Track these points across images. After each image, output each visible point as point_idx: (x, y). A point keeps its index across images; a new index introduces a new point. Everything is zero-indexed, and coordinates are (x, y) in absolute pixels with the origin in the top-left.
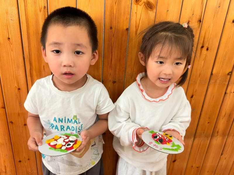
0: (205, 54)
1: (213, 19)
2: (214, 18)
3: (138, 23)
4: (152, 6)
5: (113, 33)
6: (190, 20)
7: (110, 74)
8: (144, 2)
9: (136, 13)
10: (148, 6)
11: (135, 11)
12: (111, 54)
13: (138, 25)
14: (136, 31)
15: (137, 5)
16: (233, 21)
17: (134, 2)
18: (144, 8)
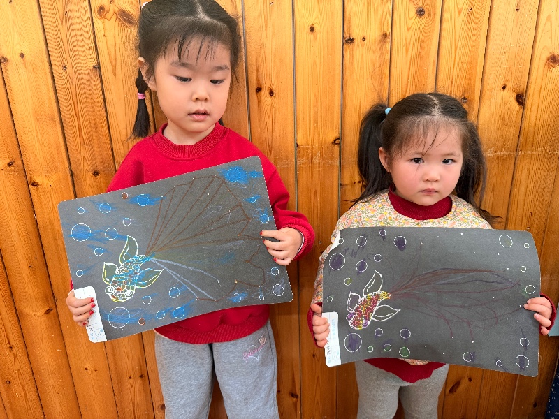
0: (268, 103)
2: (266, 27)
3: (113, 53)
4: (131, 18)
5: (71, 76)
7: (84, 157)
8: (115, 13)
9: (104, 35)
10: (125, 20)
11: (102, 32)
12: (76, 118)
13: (113, 57)
14: (113, 70)
15: (102, 20)
16: (312, 29)
17: (95, 15)
18: (117, 25)
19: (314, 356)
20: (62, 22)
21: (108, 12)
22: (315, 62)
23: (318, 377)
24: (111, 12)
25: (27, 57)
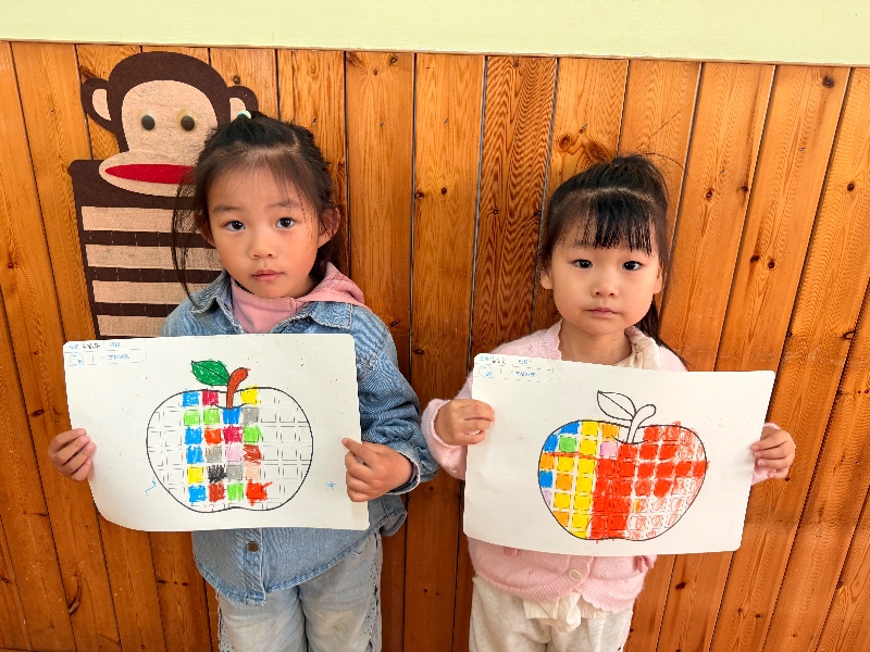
0: (763, 277)
1: (785, 183)
2: (787, 180)
4: (604, 155)
5: (502, 223)
6: (714, 187)
8: (582, 145)
9: (561, 172)
12: (493, 277)
15: (563, 154)
16: (851, 187)
17: (556, 146)
18: (581, 159)
19: (740, 610)
20: (508, 152)
21: (573, 144)
22: (844, 229)
23: (738, 640)
24: (578, 143)
25: (449, 192)
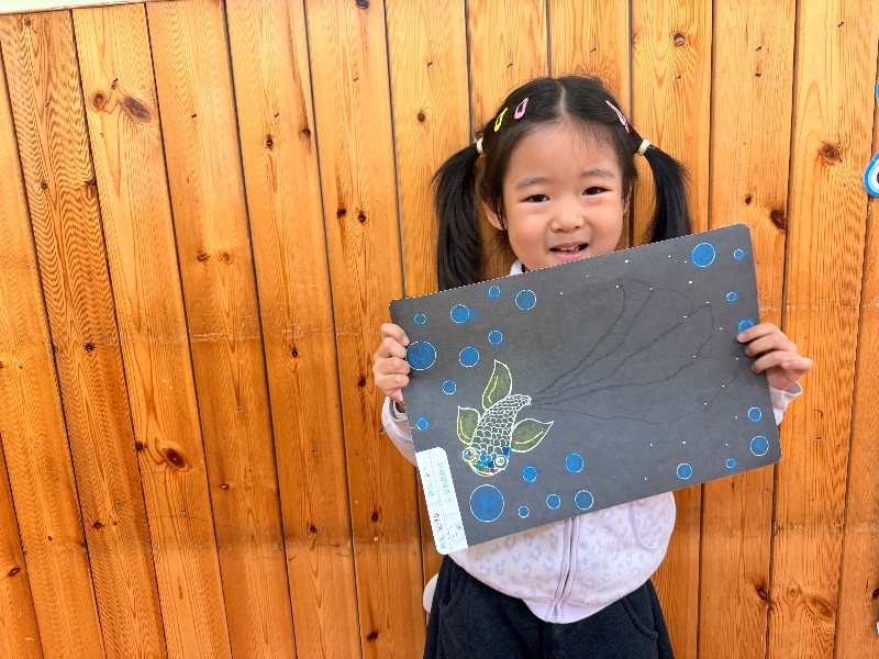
0: (357, 233)
1: (349, 121)
2: (349, 117)
3: (116, 162)
4: (143, 110)
5: (54, 198)
6: (272, 133)
8: (118, 102)
9: (102, 134)
10: (133, 112)
11: (100, 131)
12: (59, 260)
13: (116, 168)
14: (115, 187)
15: (100, 113)
16: (421, 118)
17: (89, 106)
18: (122, 115)
20: (41, 117)
21: (108, 102)
22: (428, 168)
